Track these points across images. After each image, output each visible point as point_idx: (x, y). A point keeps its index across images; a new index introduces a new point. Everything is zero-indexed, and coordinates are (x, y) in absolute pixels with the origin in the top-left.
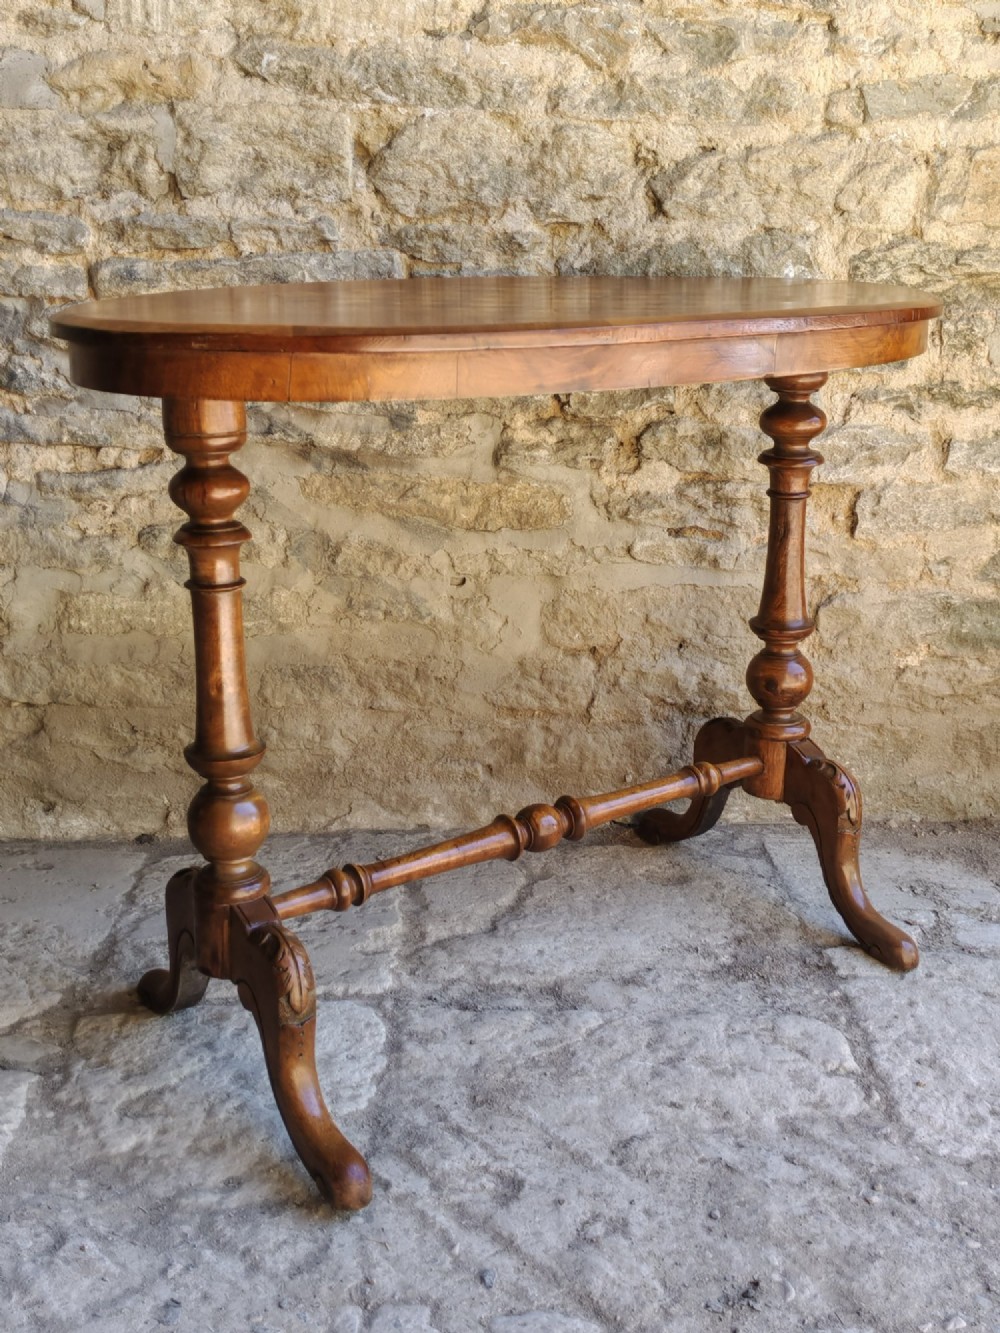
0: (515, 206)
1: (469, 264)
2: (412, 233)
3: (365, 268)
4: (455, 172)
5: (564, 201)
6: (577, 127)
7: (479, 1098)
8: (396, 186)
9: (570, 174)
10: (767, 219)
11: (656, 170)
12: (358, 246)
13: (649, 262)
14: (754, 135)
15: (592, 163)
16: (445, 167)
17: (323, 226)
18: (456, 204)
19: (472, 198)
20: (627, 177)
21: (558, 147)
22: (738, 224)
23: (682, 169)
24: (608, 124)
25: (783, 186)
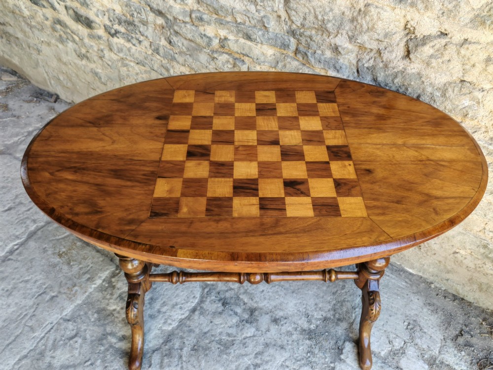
0: (342, 34)
1: (319, 52)
2: (298, 33)
3: (279, 41)
4: (318, 13)
5: (364, 38)
6: (377, 7)
7: (196, 347)
8: (293, 12)
9: (368, 28)
10: (463, 76)
11: (413, 36)
12: (278, 31)
13: (396, 77)
14: (471, 34)
15: (380, 26)
16: (314, 10)
17: (265, 20)
18: (317, 26)
19: (324, 26)
20: (398, 35)
21: (365, 13)
22: (446, 74)
23: (425, 40)
24: (394, 9)
25: (477, 64)
